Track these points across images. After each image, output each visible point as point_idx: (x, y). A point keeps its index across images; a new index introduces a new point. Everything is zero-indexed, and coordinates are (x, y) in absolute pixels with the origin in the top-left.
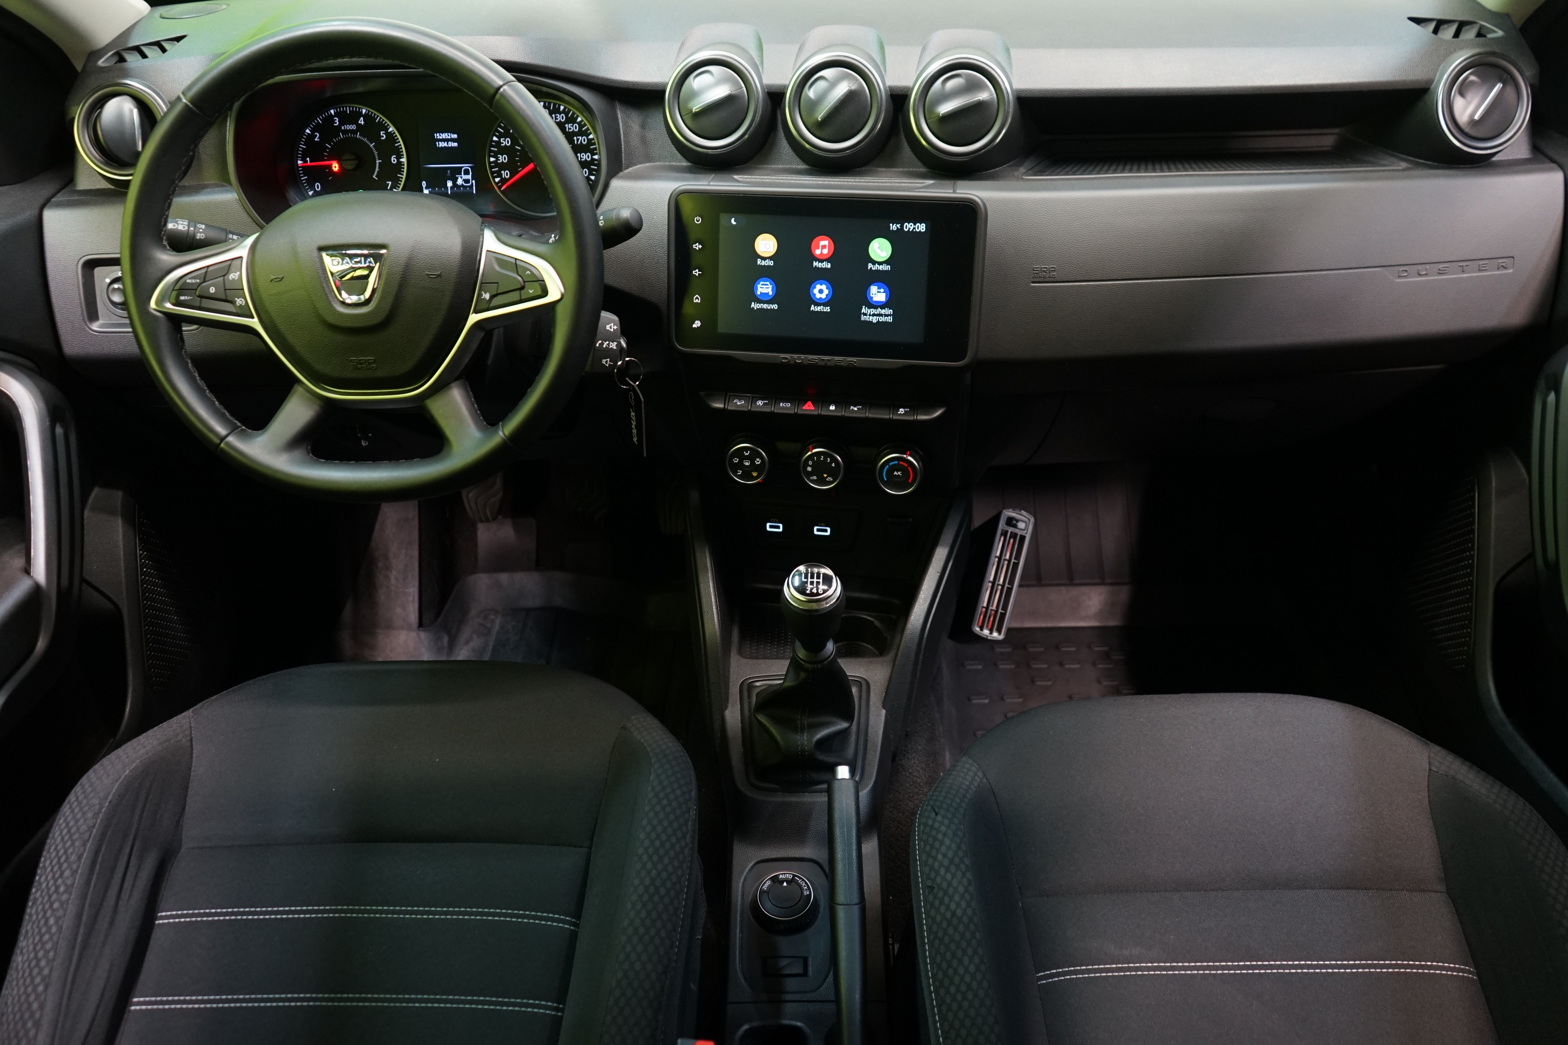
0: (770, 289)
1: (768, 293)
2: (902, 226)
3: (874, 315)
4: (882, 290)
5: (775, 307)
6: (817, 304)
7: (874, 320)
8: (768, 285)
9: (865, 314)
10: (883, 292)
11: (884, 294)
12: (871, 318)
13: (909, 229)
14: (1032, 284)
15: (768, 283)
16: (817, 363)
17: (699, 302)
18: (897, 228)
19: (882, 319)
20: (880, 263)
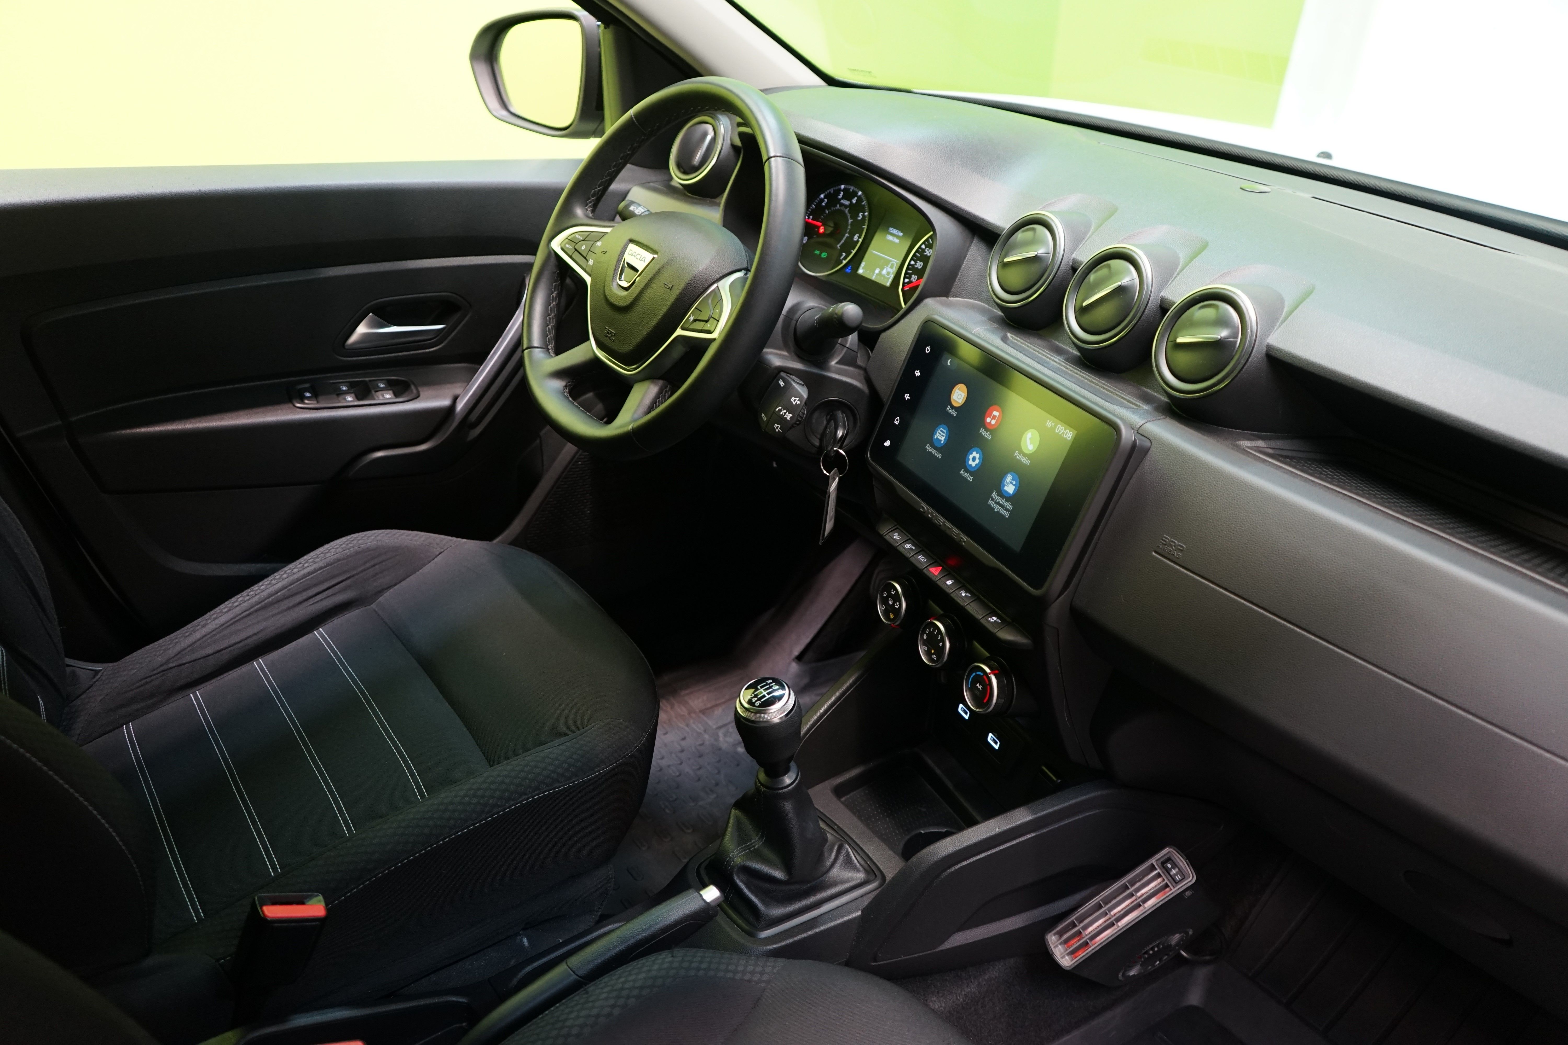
0: (943, 438)
1: (941, 441)
2: (1055, 426)
3: (998, 504)
4: (1014, 483)
5: (939, 456)
6: (967, 471)
7: (997, 508)
8: (944, 433)
9: (993, 499)
10: (1014, 485)
11: (1014, 487)
12: (995, 505)
13: (1060, 431)
14: (1153, 553)
15: (945, 431)
16: (940, 525)
17: (897, 424)
18: (1052, 426)
19: (1002, 511)
20: (1025, 455)
